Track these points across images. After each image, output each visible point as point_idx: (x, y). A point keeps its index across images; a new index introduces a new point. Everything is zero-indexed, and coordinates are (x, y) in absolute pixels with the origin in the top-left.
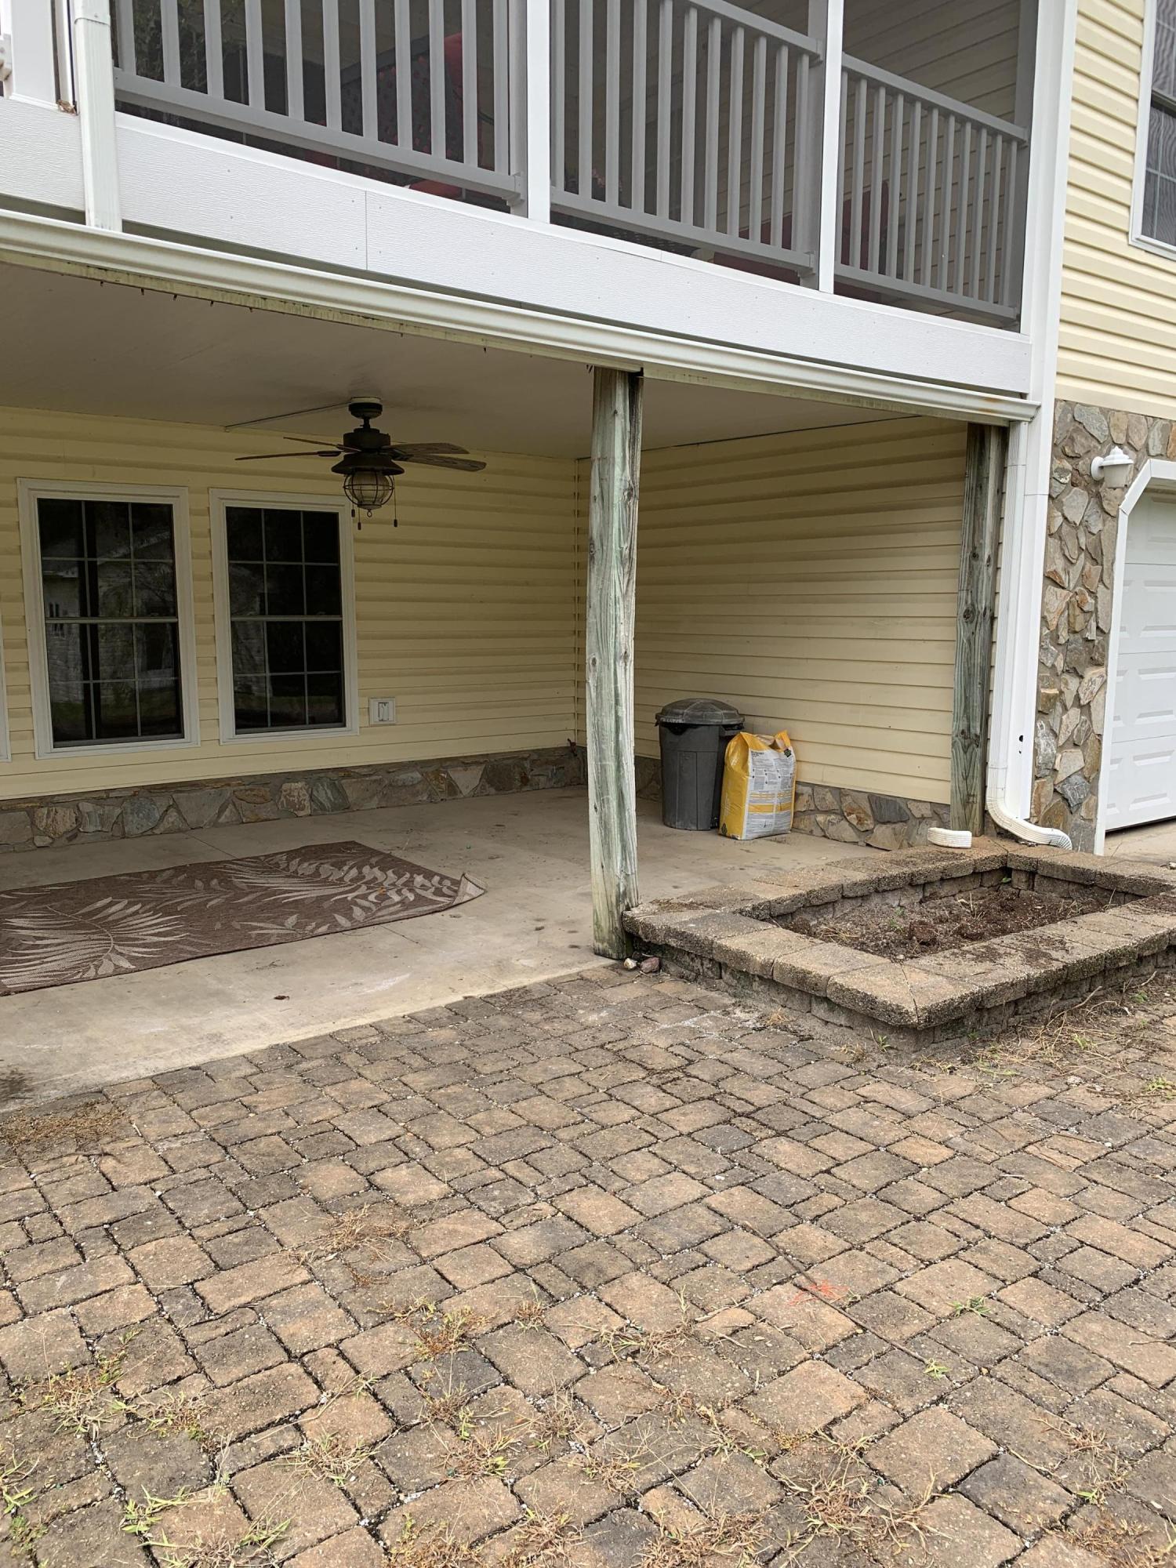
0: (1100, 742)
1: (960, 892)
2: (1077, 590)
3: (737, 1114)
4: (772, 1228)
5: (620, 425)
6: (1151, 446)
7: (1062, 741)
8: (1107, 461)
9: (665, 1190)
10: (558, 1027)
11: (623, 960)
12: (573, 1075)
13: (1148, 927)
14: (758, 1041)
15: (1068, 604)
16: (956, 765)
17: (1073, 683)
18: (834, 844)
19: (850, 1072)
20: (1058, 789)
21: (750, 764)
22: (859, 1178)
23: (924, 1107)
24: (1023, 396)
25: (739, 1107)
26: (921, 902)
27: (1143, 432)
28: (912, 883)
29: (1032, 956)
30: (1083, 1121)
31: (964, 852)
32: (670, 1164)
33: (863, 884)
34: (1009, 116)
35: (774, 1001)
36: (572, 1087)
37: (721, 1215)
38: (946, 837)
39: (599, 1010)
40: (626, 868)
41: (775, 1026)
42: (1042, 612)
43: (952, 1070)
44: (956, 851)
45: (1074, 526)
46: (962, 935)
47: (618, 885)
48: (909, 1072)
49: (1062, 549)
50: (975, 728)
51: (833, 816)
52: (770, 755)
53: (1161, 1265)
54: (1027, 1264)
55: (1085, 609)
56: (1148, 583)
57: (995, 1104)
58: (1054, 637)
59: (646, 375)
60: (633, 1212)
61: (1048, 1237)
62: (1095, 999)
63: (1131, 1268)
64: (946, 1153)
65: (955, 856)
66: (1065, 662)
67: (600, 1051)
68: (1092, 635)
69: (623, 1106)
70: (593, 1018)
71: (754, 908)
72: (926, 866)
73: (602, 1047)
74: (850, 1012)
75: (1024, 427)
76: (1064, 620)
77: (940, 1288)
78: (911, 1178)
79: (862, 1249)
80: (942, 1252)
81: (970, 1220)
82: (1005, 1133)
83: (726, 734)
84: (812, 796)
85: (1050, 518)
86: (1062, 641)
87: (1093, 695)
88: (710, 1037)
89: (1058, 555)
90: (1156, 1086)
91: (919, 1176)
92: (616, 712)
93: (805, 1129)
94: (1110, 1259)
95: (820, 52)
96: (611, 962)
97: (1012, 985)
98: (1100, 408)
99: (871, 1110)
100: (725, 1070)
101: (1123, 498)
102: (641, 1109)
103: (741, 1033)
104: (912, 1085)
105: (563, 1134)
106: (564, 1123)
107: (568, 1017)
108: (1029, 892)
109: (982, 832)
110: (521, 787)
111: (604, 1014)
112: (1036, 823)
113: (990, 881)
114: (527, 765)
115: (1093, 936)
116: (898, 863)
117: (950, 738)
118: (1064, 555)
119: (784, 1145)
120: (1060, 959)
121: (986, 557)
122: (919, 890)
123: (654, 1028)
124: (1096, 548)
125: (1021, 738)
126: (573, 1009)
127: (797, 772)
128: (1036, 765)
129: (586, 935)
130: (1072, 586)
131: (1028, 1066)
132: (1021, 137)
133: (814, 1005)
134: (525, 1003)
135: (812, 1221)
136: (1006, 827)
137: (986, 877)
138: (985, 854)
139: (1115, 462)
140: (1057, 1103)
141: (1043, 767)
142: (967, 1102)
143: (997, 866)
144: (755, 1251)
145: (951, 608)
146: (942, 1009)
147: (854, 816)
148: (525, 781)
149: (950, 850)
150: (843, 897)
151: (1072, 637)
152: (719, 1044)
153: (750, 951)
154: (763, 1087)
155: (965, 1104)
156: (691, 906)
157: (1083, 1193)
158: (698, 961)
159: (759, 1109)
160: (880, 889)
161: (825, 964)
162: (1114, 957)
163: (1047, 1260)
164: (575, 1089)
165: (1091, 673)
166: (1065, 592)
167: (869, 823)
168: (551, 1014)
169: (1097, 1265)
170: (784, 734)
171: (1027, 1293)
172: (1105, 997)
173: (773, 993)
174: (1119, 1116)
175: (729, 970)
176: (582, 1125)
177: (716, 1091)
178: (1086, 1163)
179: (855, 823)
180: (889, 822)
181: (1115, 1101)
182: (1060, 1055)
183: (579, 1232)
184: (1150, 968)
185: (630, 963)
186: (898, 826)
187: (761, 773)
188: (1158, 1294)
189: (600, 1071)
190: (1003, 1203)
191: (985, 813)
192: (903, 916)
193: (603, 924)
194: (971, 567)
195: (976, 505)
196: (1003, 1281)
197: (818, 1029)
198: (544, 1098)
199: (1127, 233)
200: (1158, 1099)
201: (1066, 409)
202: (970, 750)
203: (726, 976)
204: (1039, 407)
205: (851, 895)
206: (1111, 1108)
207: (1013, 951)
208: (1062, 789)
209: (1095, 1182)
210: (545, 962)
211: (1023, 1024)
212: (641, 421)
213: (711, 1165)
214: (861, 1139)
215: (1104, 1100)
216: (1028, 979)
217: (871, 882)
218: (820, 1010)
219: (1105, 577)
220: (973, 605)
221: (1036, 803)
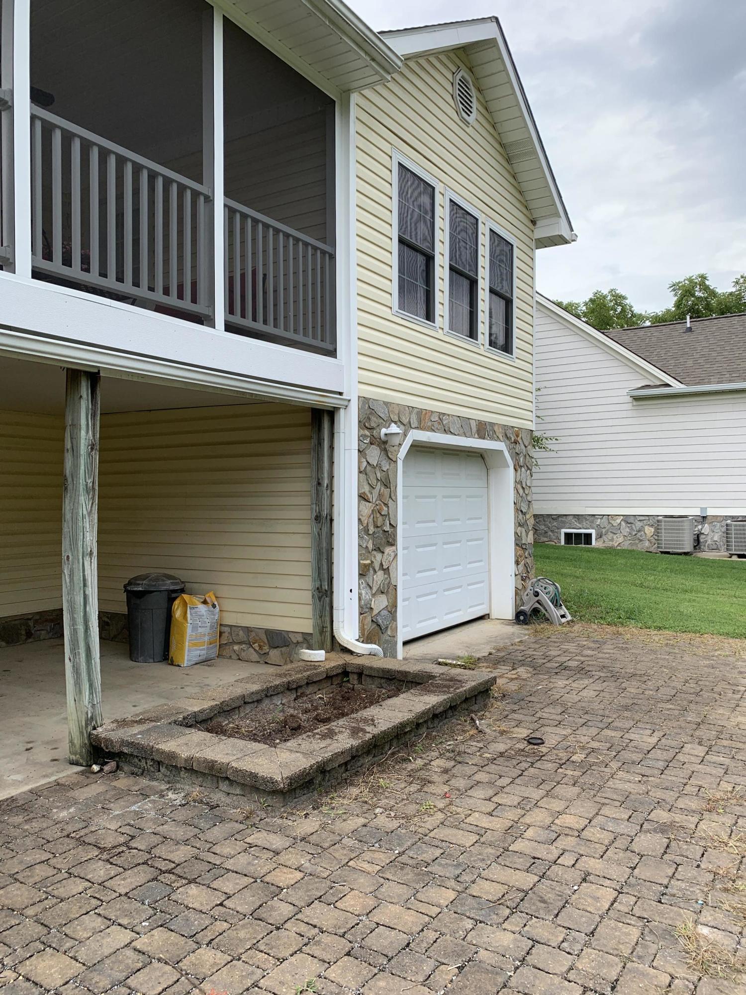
0: (396, 589)
1: (319, 690)
2: (377, 503)
3: (162, 872)
4: (179, 956)
5: (84, 405)
6: (412, 422)
7: (374, 591)
8: (389, 431)
9: (104, 942)
10: (35, 825)
11: (91, 766)
12: (43, 862)
13: (421, 704)
14: (181, 814)
15: (373, 511)
16: (314, 610)
17: (379, 556)
18: (244, 664)
19: (242, 827)
20: (374, 620)
21: (189, 615)
22: (241, 905)
23: (288, 844)
24: (341, 394)
25: (163, 866)
26: (295, 699)
27: (407, 415)
28: (289, 688)
29: (355, 732)
30: (384, 838)
31: (320, 664)
32: (110, 920)
33: (257, 692)
34: (323, 240)
35: (195, 784)
36: (41, 872)
37: (144, 953)
38: (310, 655)
39: (70, 807)
40: (93, 699)
41: (195, 801)
42: (358, 516)
43: (306, 815)
44: (316, 664)
45: (373, 467)
46: (318, 720)
47: (87, 713)
48: (280, 821)
49: (367, 480)
50: (325, 585)
51: (244, 646)
52: (202, 608)
53: (423, 930)
54: (344, 946)
55: (383, 513)
56: (417, 497)
57: (331, 834)
58: (366, 530)
59: (101, 374)
60: (78, 965)
61: (357, 924)
62: (393, 754)
63: (405, 936)
64: (299, 875)
65: (315, 668)
66: (373, 544)
67: (66, 840)
68: (387, 528)
69: (78, 880)
70: (64, 814)
71: (184, 718)
72: (297, 676)
73: (68, 836)
74: (243, 785)
75: (342, 411)
76: (371, 520)
77: (289, 977)
78: (276, 899)
79: (239, 959)
80: (291, 950)
81: (311, 922)
82: (337, 855)
83: (171, 597)
84: (230, 633)
85: (360, 462)
86: (371, 532)
87: (390, 563)
88: (149, 816)
89: (365, 483)
90: (425, 807)
91: (280, 897)
92: (84, 592)
93: (208, 875)
94: (393, 933)
95: (210, 194)
96: (82, 768)
97: (342, 753)
98: (384, 402)
99: (253, 853)
100: (156, 839)
101: (399, 451)
102: (92, 880)
103: (171, 810)
104: (281, 830)
105: (30, 912)
106: (31, 902)
107: (44, 816)
108: (359, 685)
109: (332, 649)
110: (26, 639)
111: (72, 810)
112: (363, 642)
113: (336, 681)
114: (31, 623)
115: (391, 714)
116: (280, 676)
117: (311, 592)
118: (369, 483)
119: (193, 890)
120: (372, 731)
121: (325, 485)
122: (294, 692)
123: (109, 815)
124: (386, 479)
125: (351, 591)
126: (49, 810)
127: (221, 618)
128: (361, 607)
129: (64, 751)
130: (374, 500)
131: (353, 806)
132: (330, 252)
133: (221, 784)
134: (11, 810)
135: (207, 945)
136: (345, 646)
137: (334, 679)
138: (333, 664)
139: (393, 432)
140: (368, 828)
141: (365, 607)
142: (314, 836)
143: (340, 671)
144: (165, 977)
145: (307, 514)
146: (299, 776)
147: (257, 644)
148: (29, 635)
149: (313, 664)
150: (245, 703)
151: (376, 530)
152: (154, 821)
153: (178, 751)
154: (182, 848)
155: (313, 839)
156: (140, 722)
157: (380, 889)
158: (143, 761)
159: (179, 865)
160: (269, 695)
161: (227, 754)
162: (402, 725)
163: (356, 942)
164: (43, 873)
165: (388, 550)
166: (371, 504)
167: (266, 649)
168: (32, 815)
169: (385, 938)
170: (211, 594)
171: (343, 969)
172: (399, 752)
173: (194, 777)
174: (404, 831)
175: (165, 765)
176: (46, 902)
177: (149, 856)
178: (383, 867)
179: (257, 649)
180: (278, 647)
181: (402, 821)
182: (372, 795)
183: (34, 990)
184: (424, 729)
185: (96, 768)
186: (283, 649)
187: (196, 620)
188: (420, 951)
189: (64, 856)
190: (332, 906)
191: (333, 637)
192: (283, 711)
193: (76, 742)
194: (317, 490)
195: (318, 455)
196: (329, 963)
197: (223, 799)
198: (18, 884)
199: (391, 308)
200: (426, 815)
201: (364, 401)
202: (322, 599)
203: (163, 769)
204: (349, 400)
205: (250, 701)
206: (400, 827)
207: (344, 730)
208: (376, 619)
209: (388, 879)
210: (31, 775)
211: (351, 777)
212: (99, 402)
213: (140, 915)
214: (246, 875)
215: (396, 821)
216: (352, 747)
217: (262, 691)
218: (224, 786)
219: (392, 495)
220: (319, 512)
221: (362, 629)
